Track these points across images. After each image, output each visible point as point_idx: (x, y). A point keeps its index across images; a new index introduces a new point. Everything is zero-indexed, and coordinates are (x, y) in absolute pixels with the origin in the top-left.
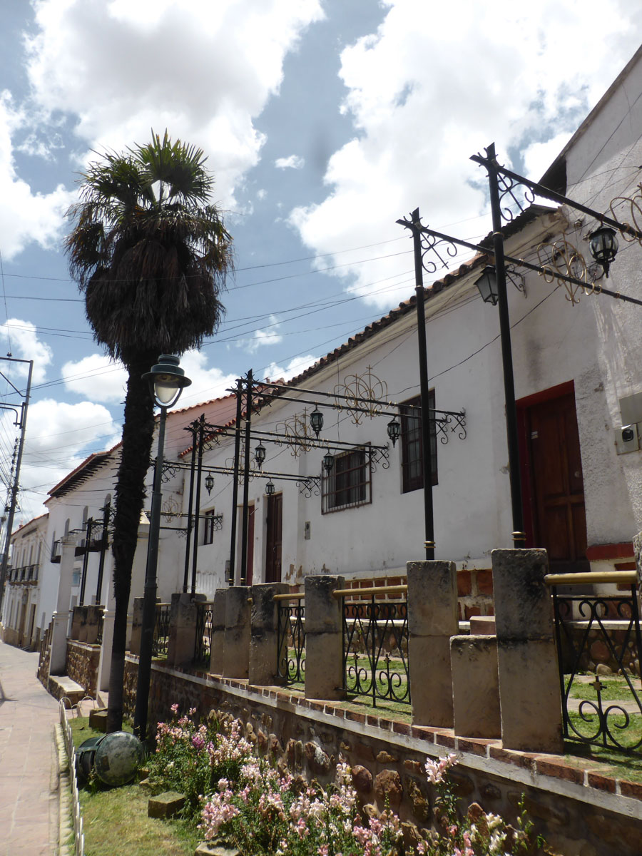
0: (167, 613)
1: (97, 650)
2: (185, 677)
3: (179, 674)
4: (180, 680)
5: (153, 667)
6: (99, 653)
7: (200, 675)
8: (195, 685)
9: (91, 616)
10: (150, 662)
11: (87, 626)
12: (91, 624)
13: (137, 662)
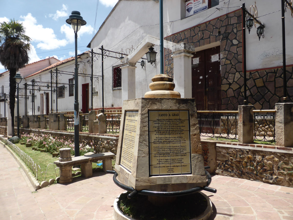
0: (22, 119)
1: (6, 127)
2: (26, 129)
3: (25, 129)
4: (25, 130)
5: (20, 128)
6: (7, 128)
7: (28, 129)
8: (28, 130)
9: (4, 120)
10: (19, 128)
11: (3, 122)
12: (4, 121)
13: (17, 128)
